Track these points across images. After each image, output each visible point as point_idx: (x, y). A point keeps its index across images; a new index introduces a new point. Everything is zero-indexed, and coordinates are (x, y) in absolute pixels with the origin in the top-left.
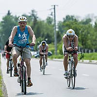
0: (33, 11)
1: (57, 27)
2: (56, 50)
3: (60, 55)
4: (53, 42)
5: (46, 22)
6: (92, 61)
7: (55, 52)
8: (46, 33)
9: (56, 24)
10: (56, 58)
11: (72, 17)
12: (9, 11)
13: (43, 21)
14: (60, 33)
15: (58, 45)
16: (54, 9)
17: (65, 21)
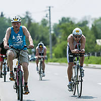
0: (27, 13)
1: (52, 29)
2: (51, 54)
3: (55, 59)
4: (49, 45)
5: (40, 24)
6: (89, 65)
7: (50, 55)
8: (40, 36)
9: (52, 27)
10: (51, 62)
11: (68, 19)
12: (2, 13)
13: (38, 23)
14: (55, 35)
15: (53, 48)
16: (49, 10)
17: (60, 24)
